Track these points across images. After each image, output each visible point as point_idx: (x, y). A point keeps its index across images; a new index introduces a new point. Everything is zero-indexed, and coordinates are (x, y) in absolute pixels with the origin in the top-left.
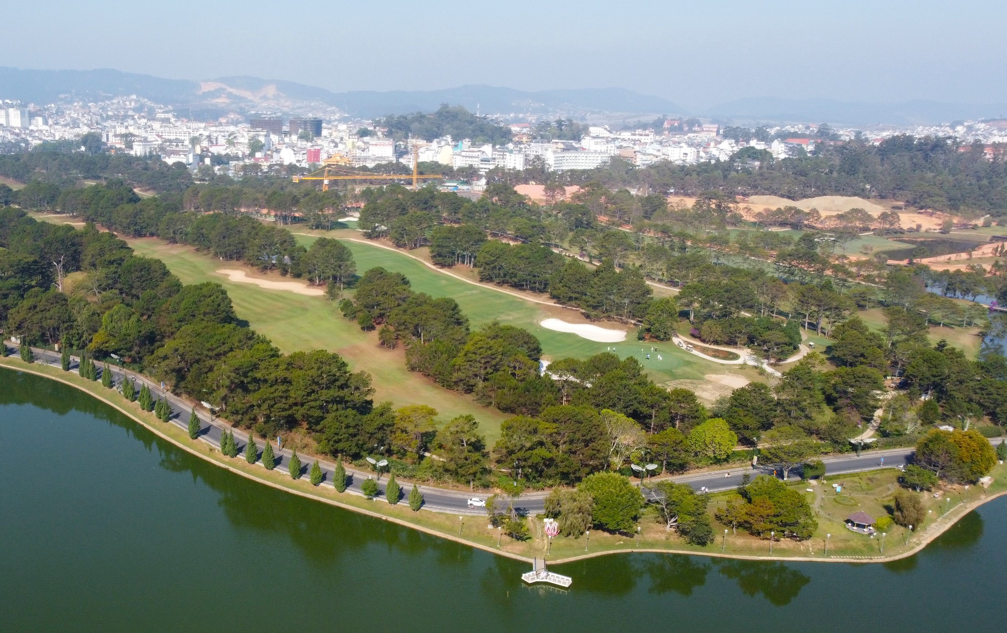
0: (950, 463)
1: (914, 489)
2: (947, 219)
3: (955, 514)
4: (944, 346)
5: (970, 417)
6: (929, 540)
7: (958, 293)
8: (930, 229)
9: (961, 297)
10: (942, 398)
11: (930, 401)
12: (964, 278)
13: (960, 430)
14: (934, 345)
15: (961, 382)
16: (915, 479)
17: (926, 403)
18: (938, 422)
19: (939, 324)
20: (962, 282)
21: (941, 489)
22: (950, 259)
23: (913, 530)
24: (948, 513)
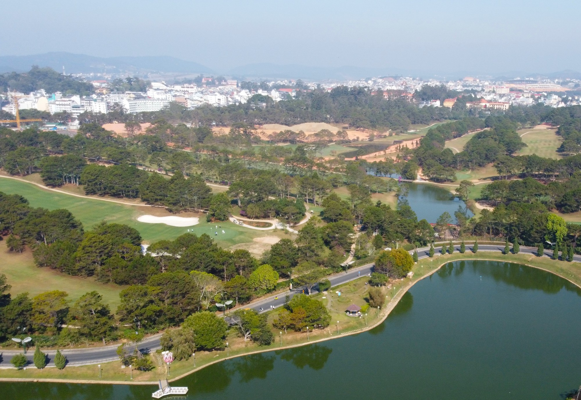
0: (393, 268)
1: (377, 286)
2: (371, 133)
3: (399, 295)
4: (380, 204)
5: (398, 241)
6: (389, 313)
7: (382, 174)
8: (364, 139)
9: (384, 176)
10: (383, 233)
11: (378, 235)
12: (384, 165)
13: (394, 249)
14: (375, 204)
15: (391, 223)
16: (377, 280)
17: (376, 237)
18: (383, 246)
19: (376, 192)
20: (383, 167)
21: (390, 283)
22: (376, 155)
23: (380, 309)
24: (395, 296)
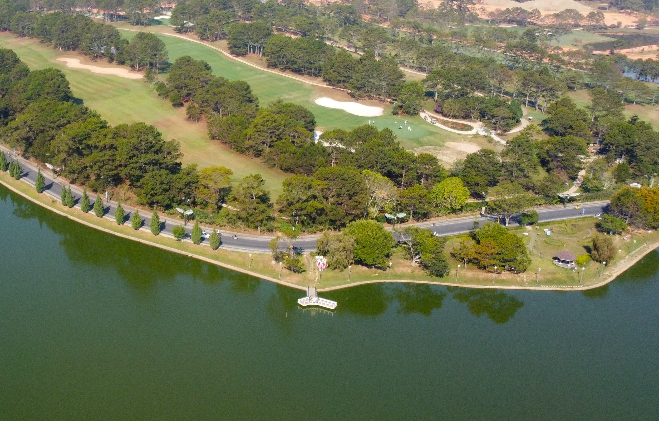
0: (637, 213)
1: (608, 233)
2: (642, 17)
3: (639, 253)
4: (636, 120)
5: (655, 176)
6: (618, 273)
7: (649, 77)
8: (628, 26)
9: (651, 80)
10: (633, 161)
11: (623, 163)
12: (654, 65)
13: (645, 187)
14: (628, 119)
15: (648, 149)
16: (609, 225)
17: (620, 165)
18: (629, 180)
19: (632, 102)
20: (652, 68)
21: (629, 233)
22: (643, 50)
23: (606, 265)
24: (634, 252)
